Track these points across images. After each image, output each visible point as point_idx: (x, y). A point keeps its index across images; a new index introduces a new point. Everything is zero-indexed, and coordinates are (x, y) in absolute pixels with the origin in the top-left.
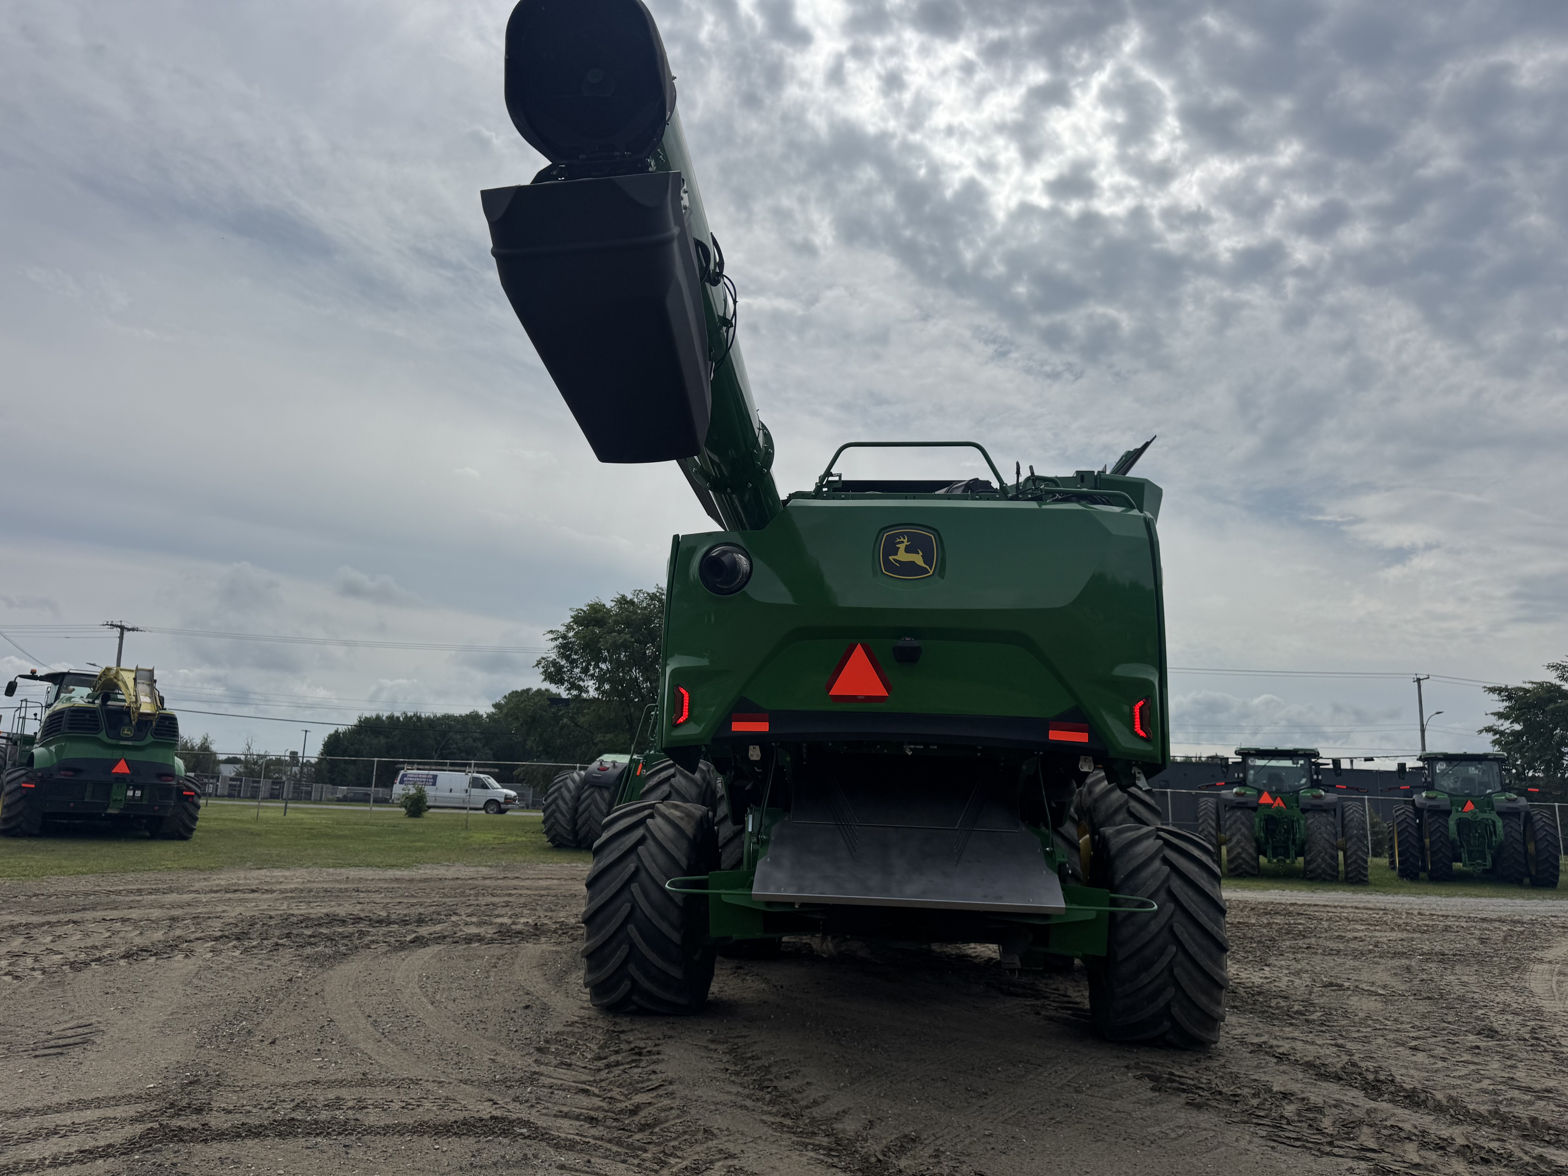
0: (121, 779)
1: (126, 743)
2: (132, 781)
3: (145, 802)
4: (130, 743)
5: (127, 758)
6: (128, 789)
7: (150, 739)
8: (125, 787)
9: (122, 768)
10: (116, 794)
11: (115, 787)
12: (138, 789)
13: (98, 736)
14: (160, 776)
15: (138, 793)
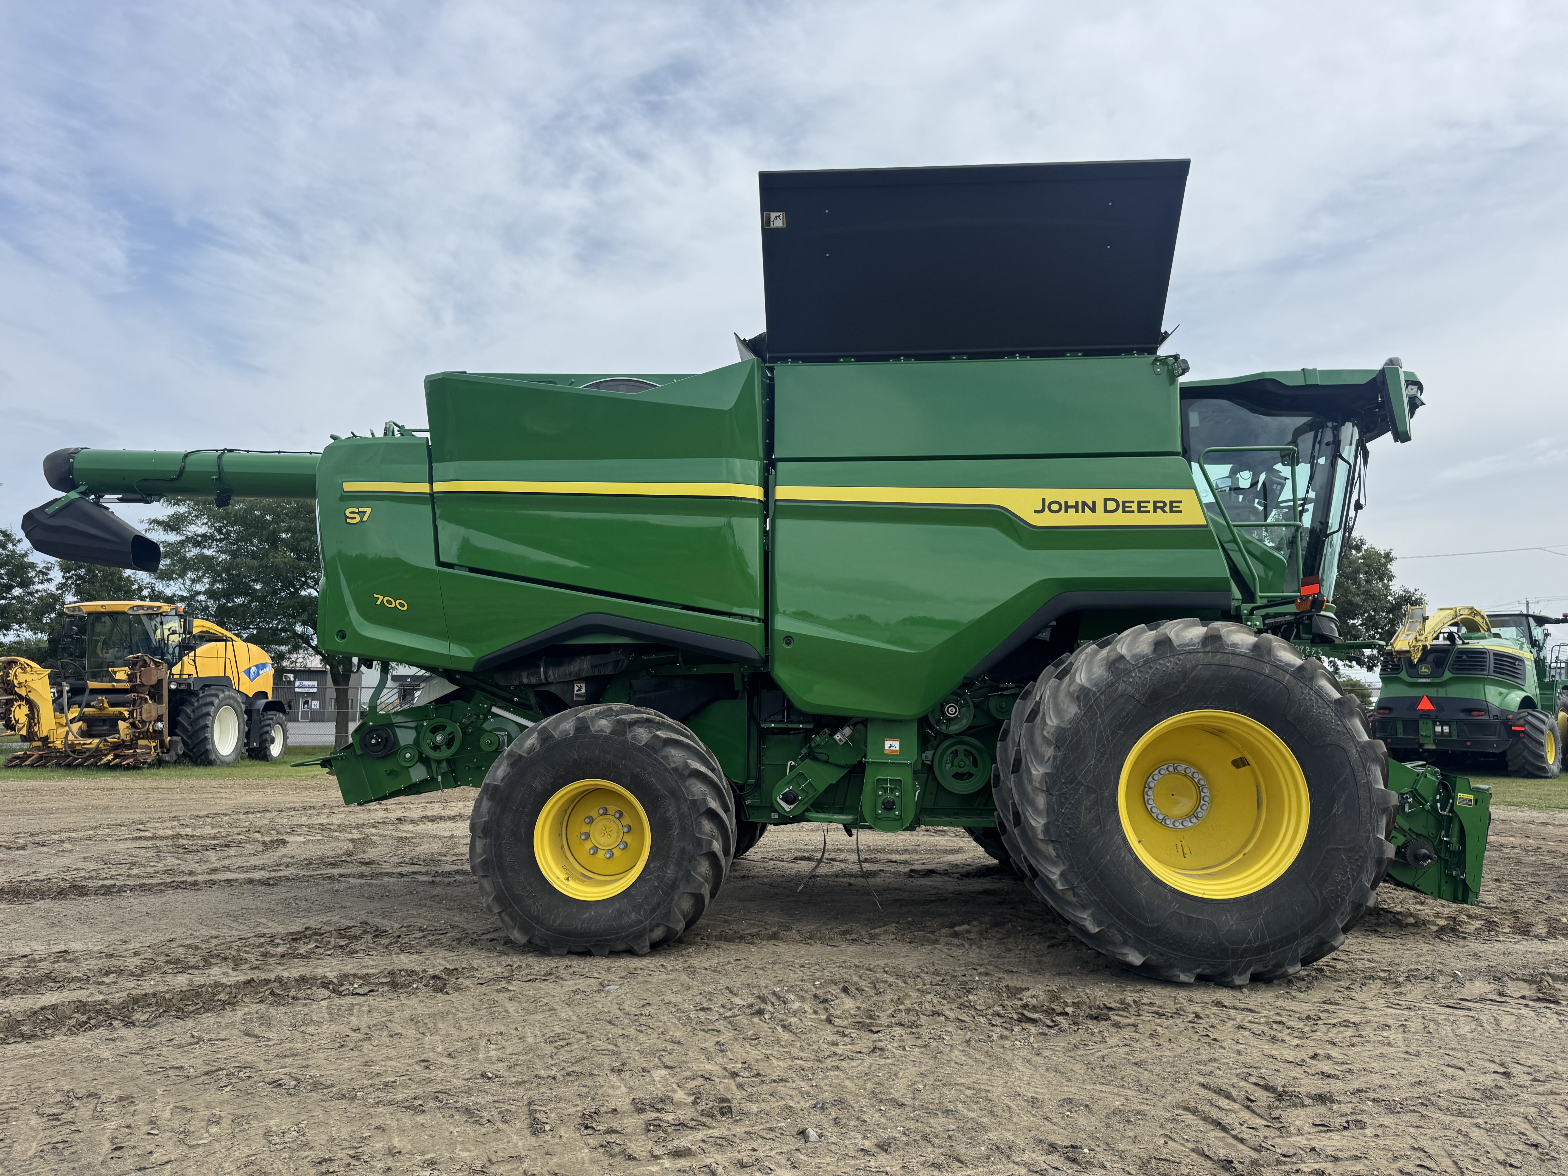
0: (1425, 715)
1: (1424, 680)
2: (1436, 717)
3: (1455, 738)
4: (1428, 680)
5: (1429, 695)
6: (1435, 725)
7: (1448, 675)
8: (1430, 723)
9: (1425, 705)
10: (1425, 729)
11: (1421, 722)
12: (1446, 725)
13: (1399, 675)
14: (1469, 711)
15: (1446, 729)
